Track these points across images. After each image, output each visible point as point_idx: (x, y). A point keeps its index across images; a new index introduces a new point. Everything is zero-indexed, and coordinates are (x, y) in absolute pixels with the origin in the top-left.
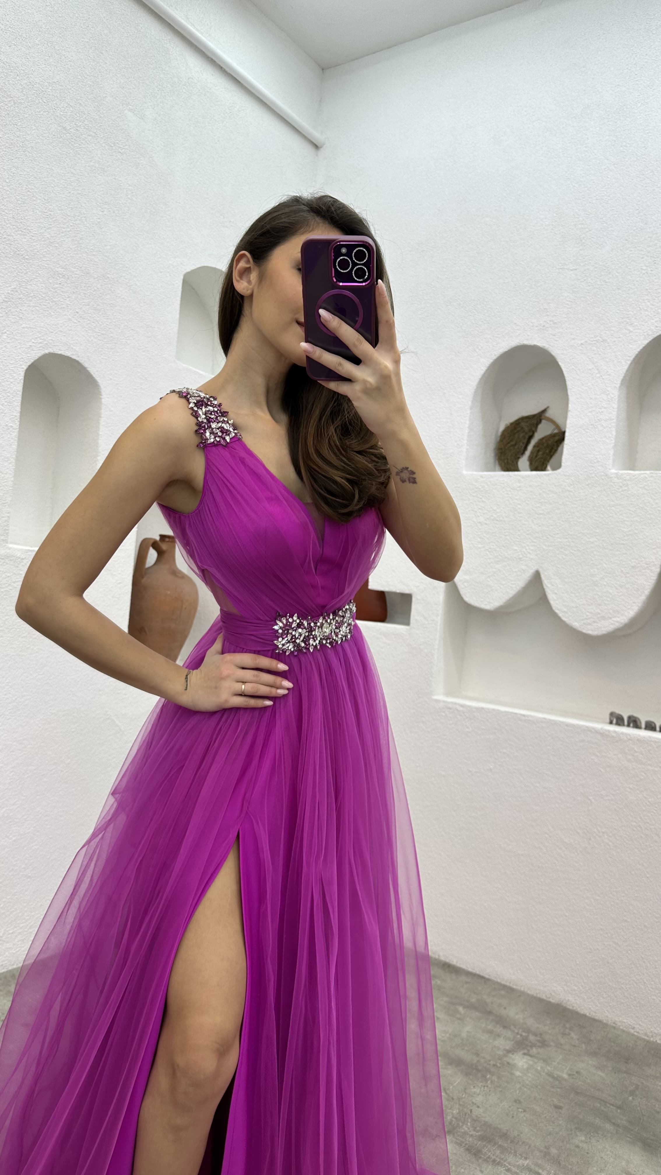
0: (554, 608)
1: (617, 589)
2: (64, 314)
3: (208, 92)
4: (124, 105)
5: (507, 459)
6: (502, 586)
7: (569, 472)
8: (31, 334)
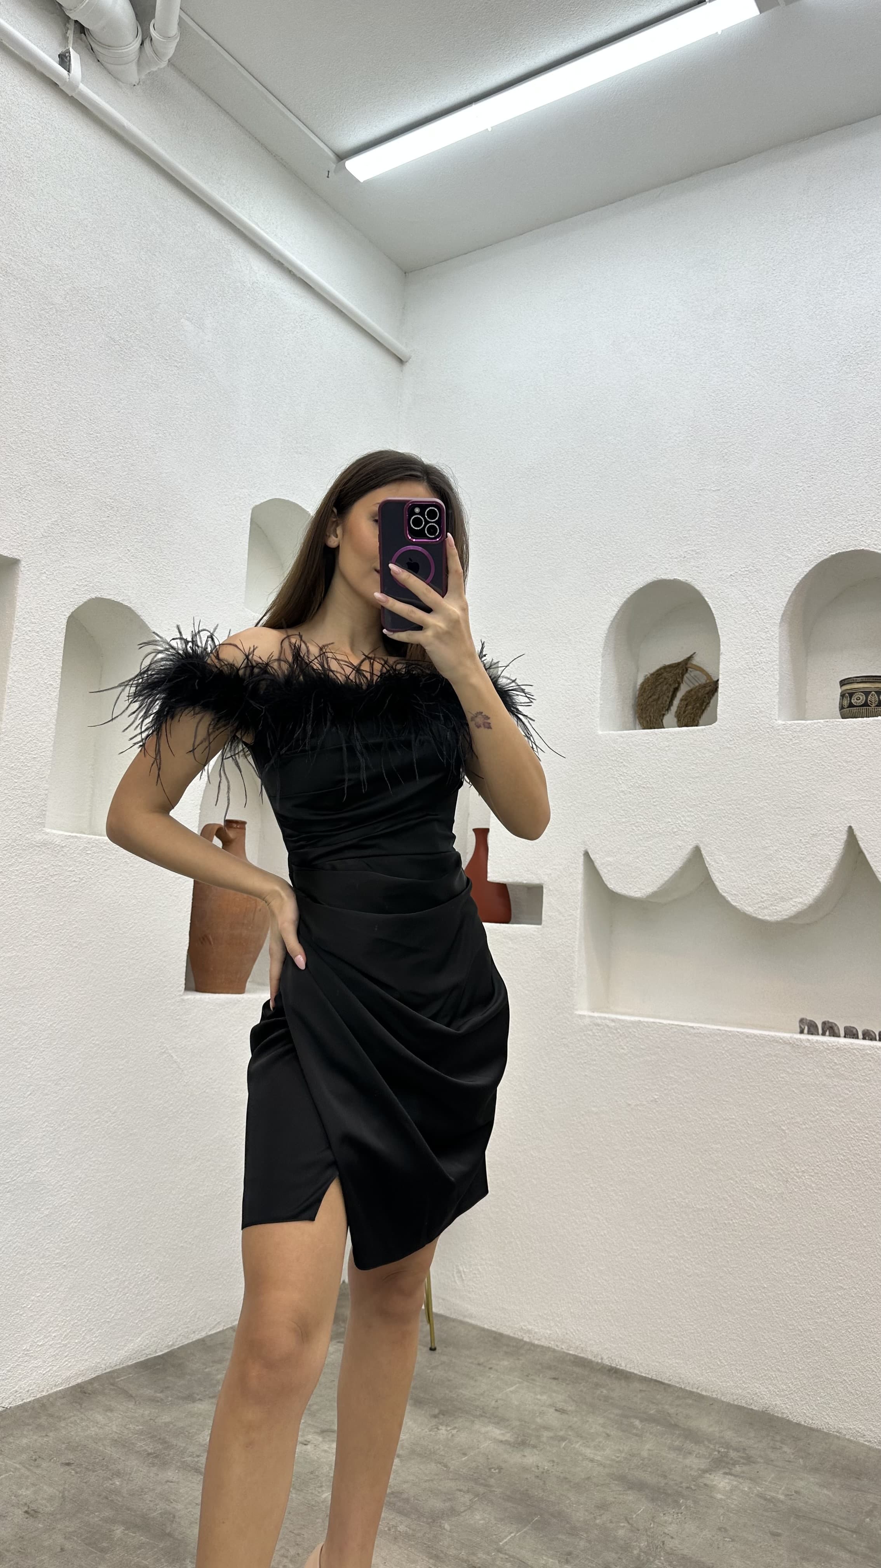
0: (720, 891)
1: (796, 863)
2: (112, 552)
3: (275, 298)
4: (181, 313)
5: (650, 716)
6: (654, 868)
7: (728, 727)
8: (74, 575)
